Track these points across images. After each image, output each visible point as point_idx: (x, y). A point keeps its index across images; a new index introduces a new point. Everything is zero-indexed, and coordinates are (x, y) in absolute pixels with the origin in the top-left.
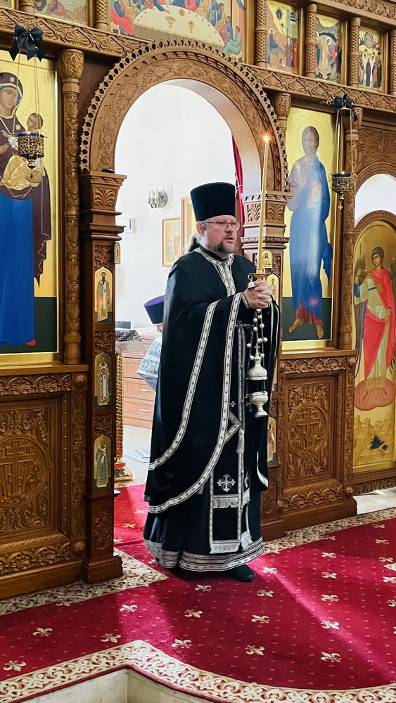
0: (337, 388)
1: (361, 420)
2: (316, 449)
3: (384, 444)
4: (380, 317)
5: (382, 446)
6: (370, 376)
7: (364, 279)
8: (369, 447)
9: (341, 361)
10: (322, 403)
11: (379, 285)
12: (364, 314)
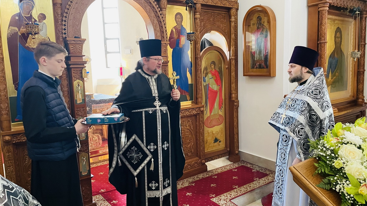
0: (196, 121)
1: (209, 132)
2: (189, 146)
3: (219, 141)
4: (215, 89)
5: (218, 141)
6: (212, 114)
7: (207, 74)
8: (213, 142)
9: (197, 109)
10: (190, 127)
11: (214, 76)
12: (208, 89)
